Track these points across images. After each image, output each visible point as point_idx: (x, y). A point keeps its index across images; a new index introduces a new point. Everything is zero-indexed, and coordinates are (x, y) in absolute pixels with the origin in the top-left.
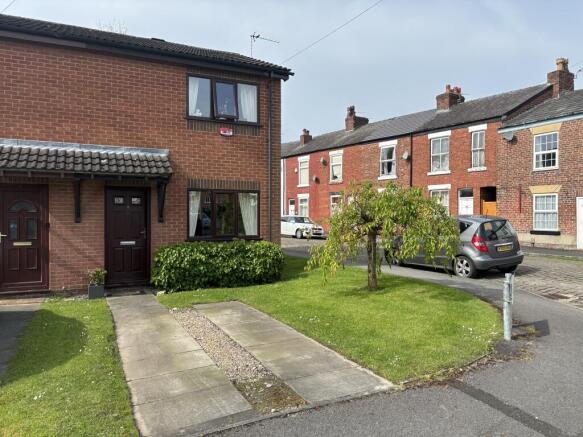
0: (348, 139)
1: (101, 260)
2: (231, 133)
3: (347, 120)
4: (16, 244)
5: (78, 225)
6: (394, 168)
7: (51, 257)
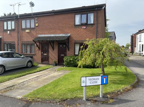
1: (57, 58)
4: (44, 54)
5: (53, 51)
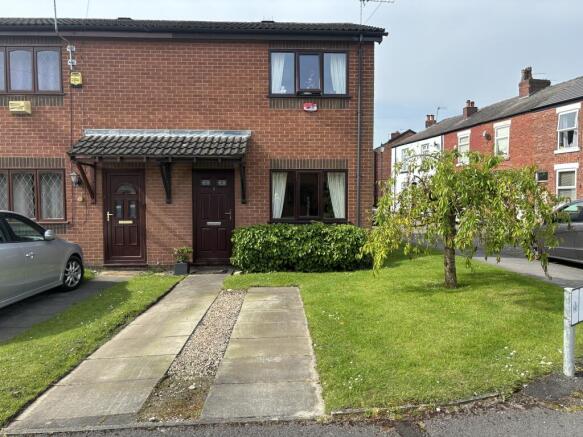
0: (519, 107)
1: (190, 240)
2: (315, 108)
3: (521, 85)
4: (120, 222)
5: (169, 206)
6: (575, 138)
7: (148, 234)
